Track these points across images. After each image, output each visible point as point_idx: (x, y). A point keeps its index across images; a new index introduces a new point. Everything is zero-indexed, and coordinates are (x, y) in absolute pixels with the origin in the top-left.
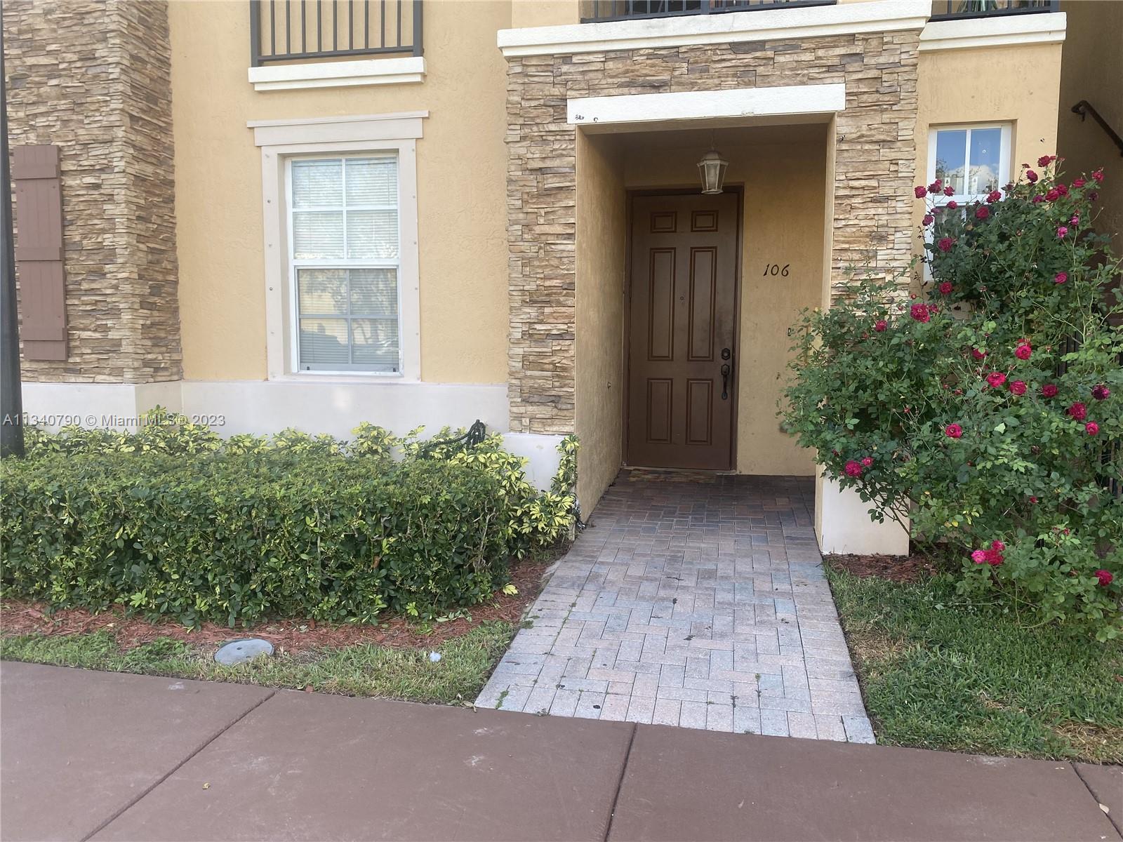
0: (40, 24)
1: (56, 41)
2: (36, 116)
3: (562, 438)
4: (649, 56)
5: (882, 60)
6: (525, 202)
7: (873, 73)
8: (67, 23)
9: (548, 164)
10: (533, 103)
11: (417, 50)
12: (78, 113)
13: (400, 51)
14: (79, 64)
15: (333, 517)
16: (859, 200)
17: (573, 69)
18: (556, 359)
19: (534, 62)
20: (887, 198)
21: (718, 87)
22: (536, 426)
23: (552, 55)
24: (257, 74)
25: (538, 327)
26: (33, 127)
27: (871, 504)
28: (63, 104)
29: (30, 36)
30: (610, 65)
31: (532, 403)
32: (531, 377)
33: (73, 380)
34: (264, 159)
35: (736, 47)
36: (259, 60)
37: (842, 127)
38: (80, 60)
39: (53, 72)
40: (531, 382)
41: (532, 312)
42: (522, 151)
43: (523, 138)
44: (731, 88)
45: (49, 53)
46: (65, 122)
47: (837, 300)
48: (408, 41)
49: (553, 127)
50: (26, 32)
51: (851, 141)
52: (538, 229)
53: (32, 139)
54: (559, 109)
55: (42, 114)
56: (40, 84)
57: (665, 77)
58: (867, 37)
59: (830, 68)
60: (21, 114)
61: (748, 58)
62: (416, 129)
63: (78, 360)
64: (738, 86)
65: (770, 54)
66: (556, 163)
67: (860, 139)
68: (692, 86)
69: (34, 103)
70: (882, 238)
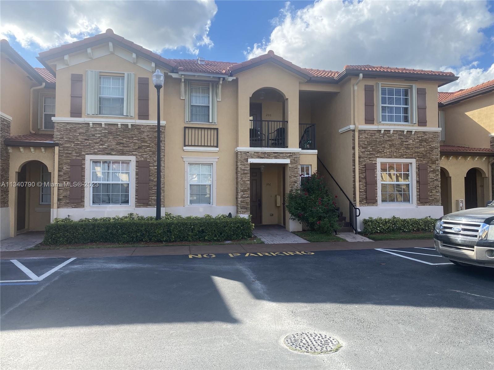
0: (146, 137)
1: (150, 141)
2: (143, 155)
3: (249, 215)
4: (261, 153)
5: (295, 156)
6: (241, 175)
7: (294, 158)
8: (152, 138)
9: (245, 169)
10: (243, 159)
11: (217, 147)
12: (154, 155)
13: (213, 146)
14: (155, 146)
15: (235, 224)
16: (292, 177)
17: (249, 154)
18: (247, 201)
19: (243, 152)
20: (296, 177)
21: (272, 158)
22: (243, 213)
23: (246, 152)
24: (185, 148)
25: (244, 196)
26: (143, 157)
27: (299, 221)
28: (151, 153)
29: (143, 139)
30: (255, 154)
31: (242, 209)
32: (242, 204)
33: (149, 207)
34: (185, 164)
35: (274, 153)
36: (185, 146)
37: (290, 166)
38: (155, 145)
39: (148, 147)
40: (242, 205)
41: (242, 193)
42: (241, 167)
43: (241, 164)
44: (274, 159)
45: (147, 143)
46: (150, 157)
47: (290, 192)
48: (215, 145)
49: (246, 163)
50: (142, 139)
51: (291, 168)
52: (243, 179)
53: (142, 159)
54: (247, 160)
55: (145, 154)
56: (144, 149)
57: (264, 156)
58: (293, 153)
59: (288, 157)
60: (140, 154)
61: (276, 154)
62: (217, 160)
63: (151, 203)
64: (275, 159)
65: (279, 154)
66: (247, 169)
67: (292, 168)
68: (267, 158)
69: (143, 152)
70: (296, 182)
